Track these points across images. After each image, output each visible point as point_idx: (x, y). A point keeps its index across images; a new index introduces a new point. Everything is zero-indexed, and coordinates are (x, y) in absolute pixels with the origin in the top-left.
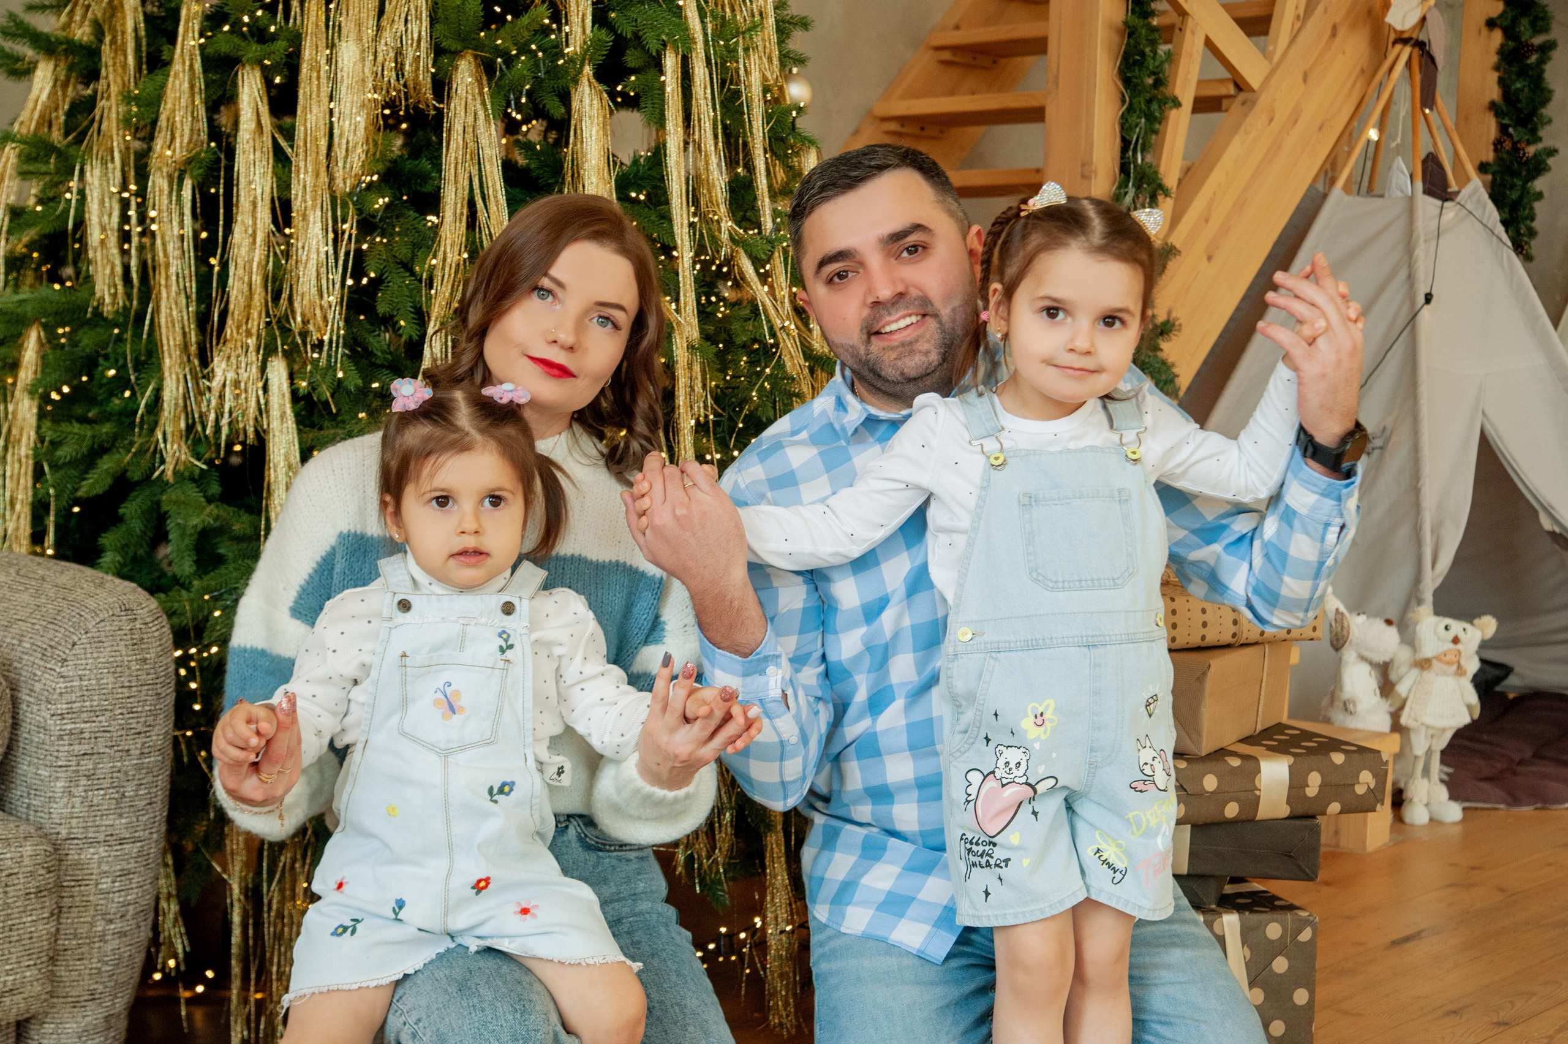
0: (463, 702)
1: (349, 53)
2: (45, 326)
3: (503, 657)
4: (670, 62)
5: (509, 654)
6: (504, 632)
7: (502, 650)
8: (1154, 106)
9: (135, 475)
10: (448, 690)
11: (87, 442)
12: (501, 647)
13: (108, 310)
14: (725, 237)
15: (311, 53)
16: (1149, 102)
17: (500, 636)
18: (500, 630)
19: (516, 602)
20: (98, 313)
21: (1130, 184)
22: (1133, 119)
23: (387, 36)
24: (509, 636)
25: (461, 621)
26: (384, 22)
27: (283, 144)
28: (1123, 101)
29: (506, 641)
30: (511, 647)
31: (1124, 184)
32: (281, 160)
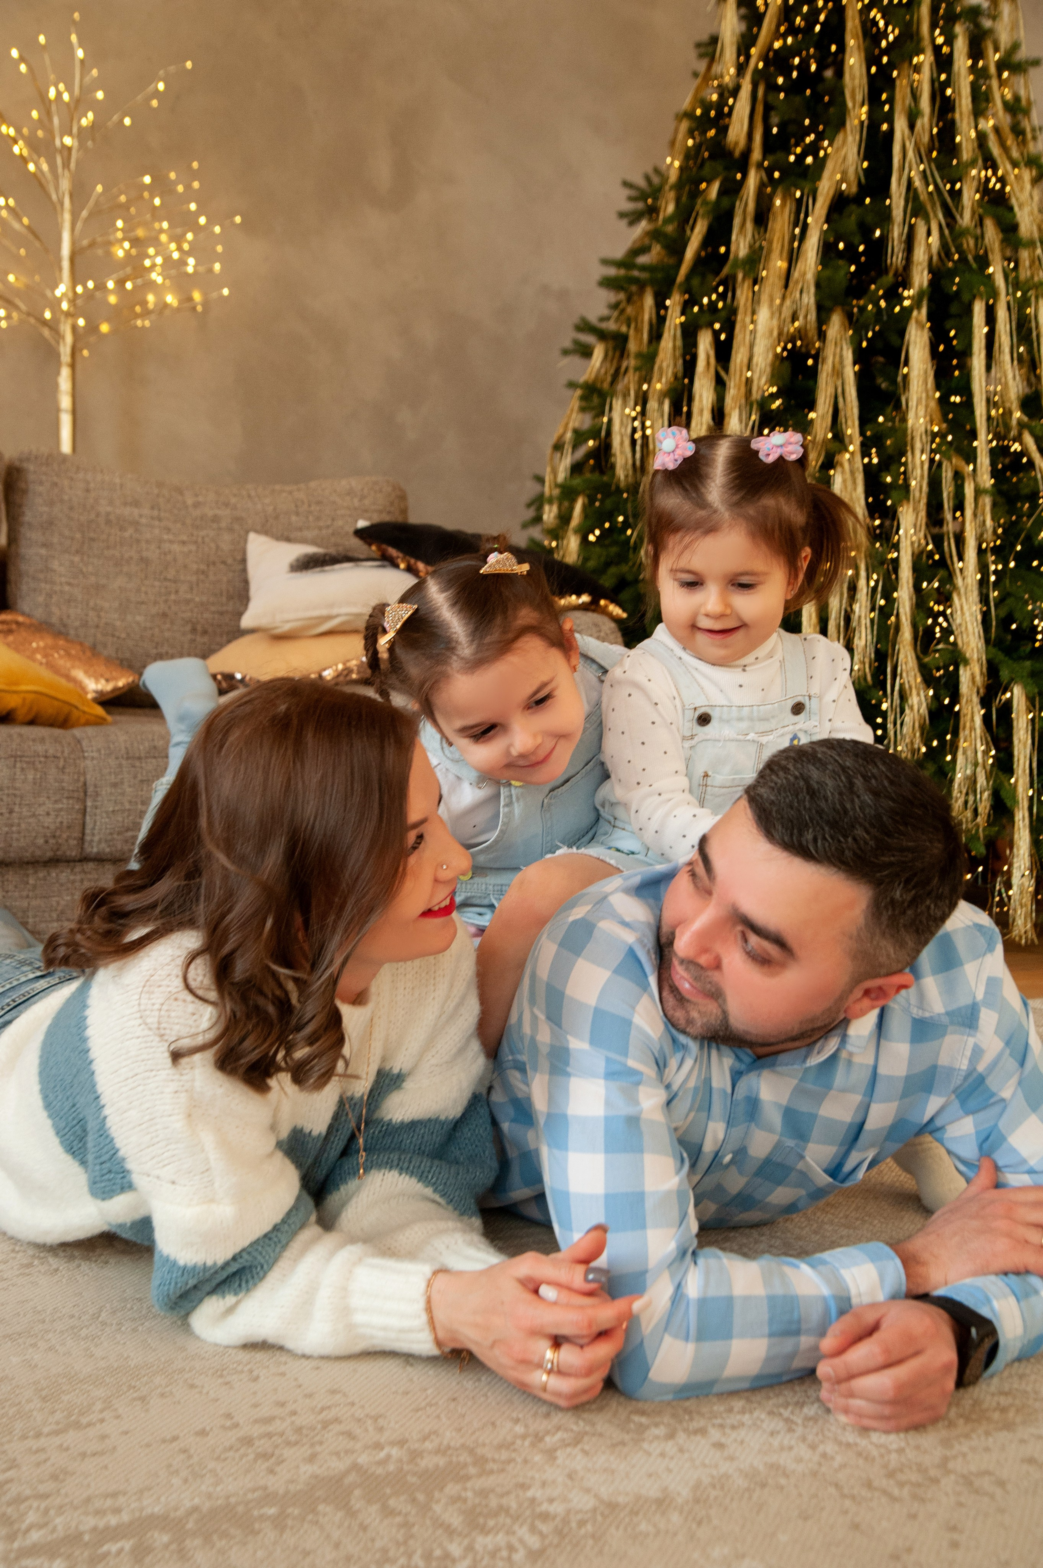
1: (764, 314)
2: (589, 497)
4: (979, 309)
9: (630, 578)
11: (603, 559)
13: (622, 485)
14: (1014, 422)
15: (742, 318)
20: (618, 487)
23: (788, 302)
26: (788, 293)
27: (722, 373)
32: (720, 384)
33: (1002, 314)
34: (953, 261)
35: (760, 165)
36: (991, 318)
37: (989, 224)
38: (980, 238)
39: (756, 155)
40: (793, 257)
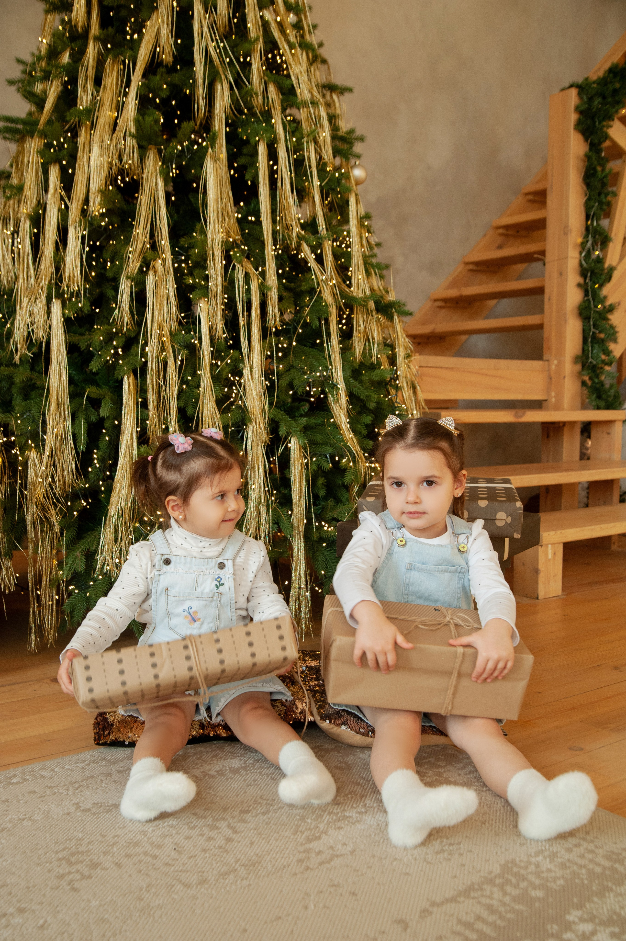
0: (199, 615)
1: (97, 153)
3: (218, 591)
4: (262, 150)
5: (221, 588)
6: (219, 577)
7: (217, 587)
8: (602, 196)
10: (191, 611)
12: (216, 585)
14: (295, 235)
16: (600, 194)
17: (216, 580)
18: (217, 577)
19: (225, 562)
21: (590, 236)
22: (591, 203)
24: (221, 579)
25: (196, 573)
26: (115, 136)
27: (66, 199)
28: (586, 195)
29: (219, 582)
30: (223, 584)
31: (586, 236)
33: (282, 154)
34: (245, 114)
35: (96, 39)
36: (273, 155)
37: (272, 88)
38: (265, 97)
39: (95, 29)
40: (120, 108)
